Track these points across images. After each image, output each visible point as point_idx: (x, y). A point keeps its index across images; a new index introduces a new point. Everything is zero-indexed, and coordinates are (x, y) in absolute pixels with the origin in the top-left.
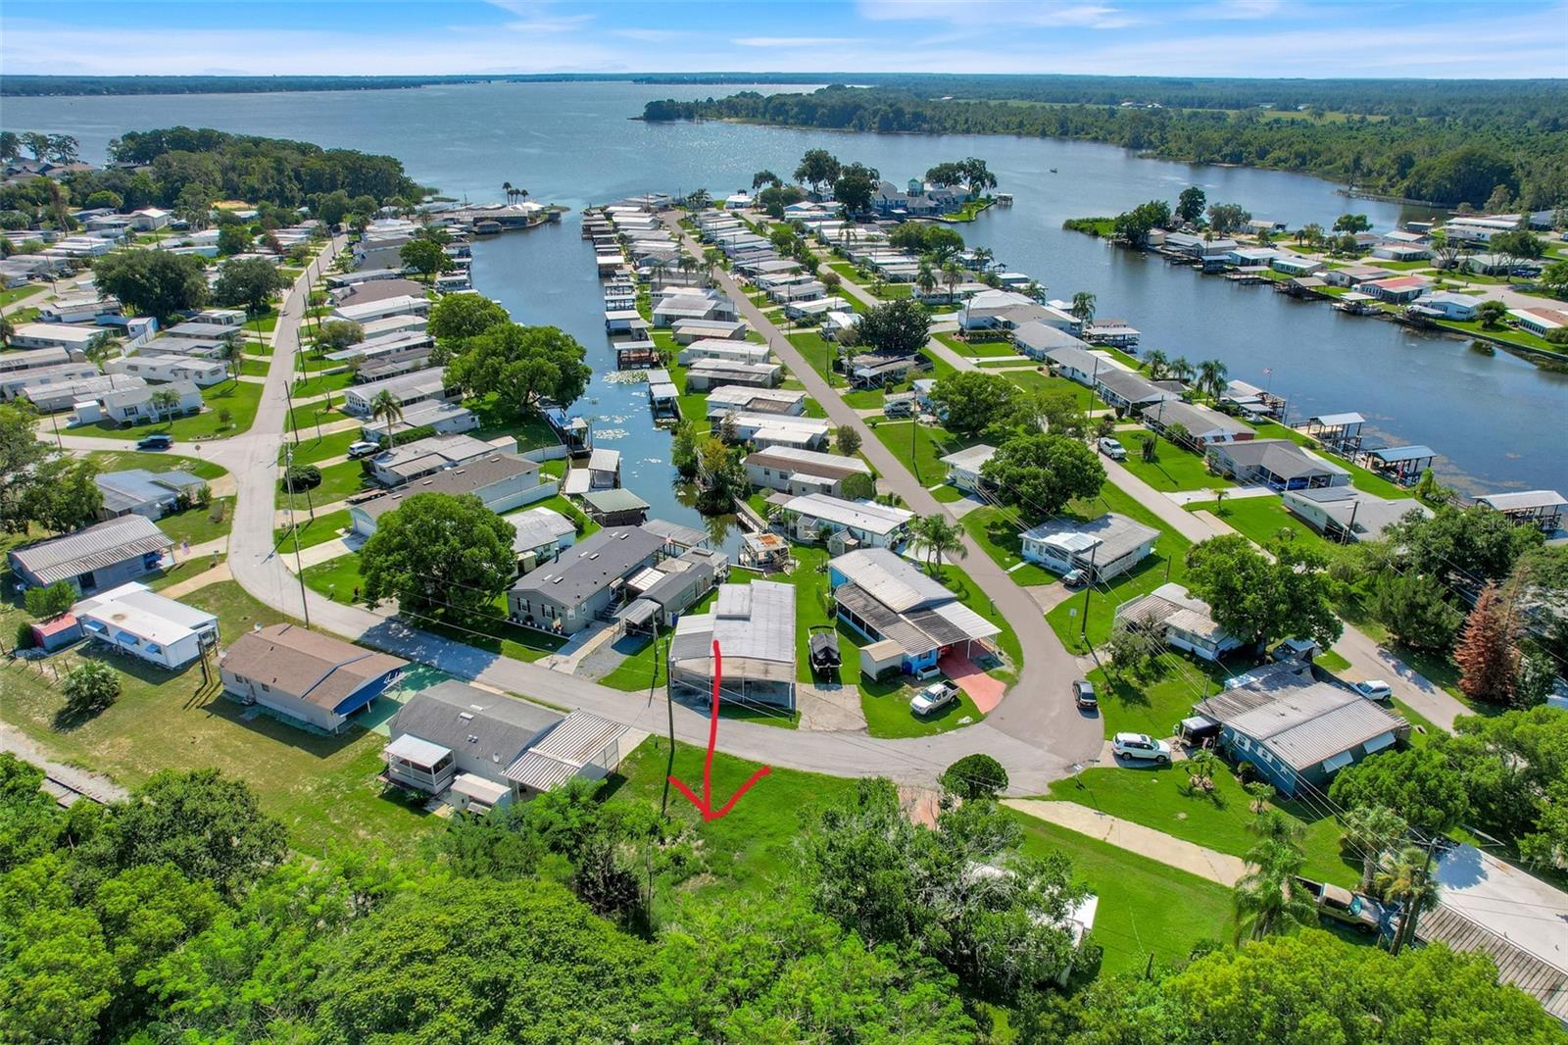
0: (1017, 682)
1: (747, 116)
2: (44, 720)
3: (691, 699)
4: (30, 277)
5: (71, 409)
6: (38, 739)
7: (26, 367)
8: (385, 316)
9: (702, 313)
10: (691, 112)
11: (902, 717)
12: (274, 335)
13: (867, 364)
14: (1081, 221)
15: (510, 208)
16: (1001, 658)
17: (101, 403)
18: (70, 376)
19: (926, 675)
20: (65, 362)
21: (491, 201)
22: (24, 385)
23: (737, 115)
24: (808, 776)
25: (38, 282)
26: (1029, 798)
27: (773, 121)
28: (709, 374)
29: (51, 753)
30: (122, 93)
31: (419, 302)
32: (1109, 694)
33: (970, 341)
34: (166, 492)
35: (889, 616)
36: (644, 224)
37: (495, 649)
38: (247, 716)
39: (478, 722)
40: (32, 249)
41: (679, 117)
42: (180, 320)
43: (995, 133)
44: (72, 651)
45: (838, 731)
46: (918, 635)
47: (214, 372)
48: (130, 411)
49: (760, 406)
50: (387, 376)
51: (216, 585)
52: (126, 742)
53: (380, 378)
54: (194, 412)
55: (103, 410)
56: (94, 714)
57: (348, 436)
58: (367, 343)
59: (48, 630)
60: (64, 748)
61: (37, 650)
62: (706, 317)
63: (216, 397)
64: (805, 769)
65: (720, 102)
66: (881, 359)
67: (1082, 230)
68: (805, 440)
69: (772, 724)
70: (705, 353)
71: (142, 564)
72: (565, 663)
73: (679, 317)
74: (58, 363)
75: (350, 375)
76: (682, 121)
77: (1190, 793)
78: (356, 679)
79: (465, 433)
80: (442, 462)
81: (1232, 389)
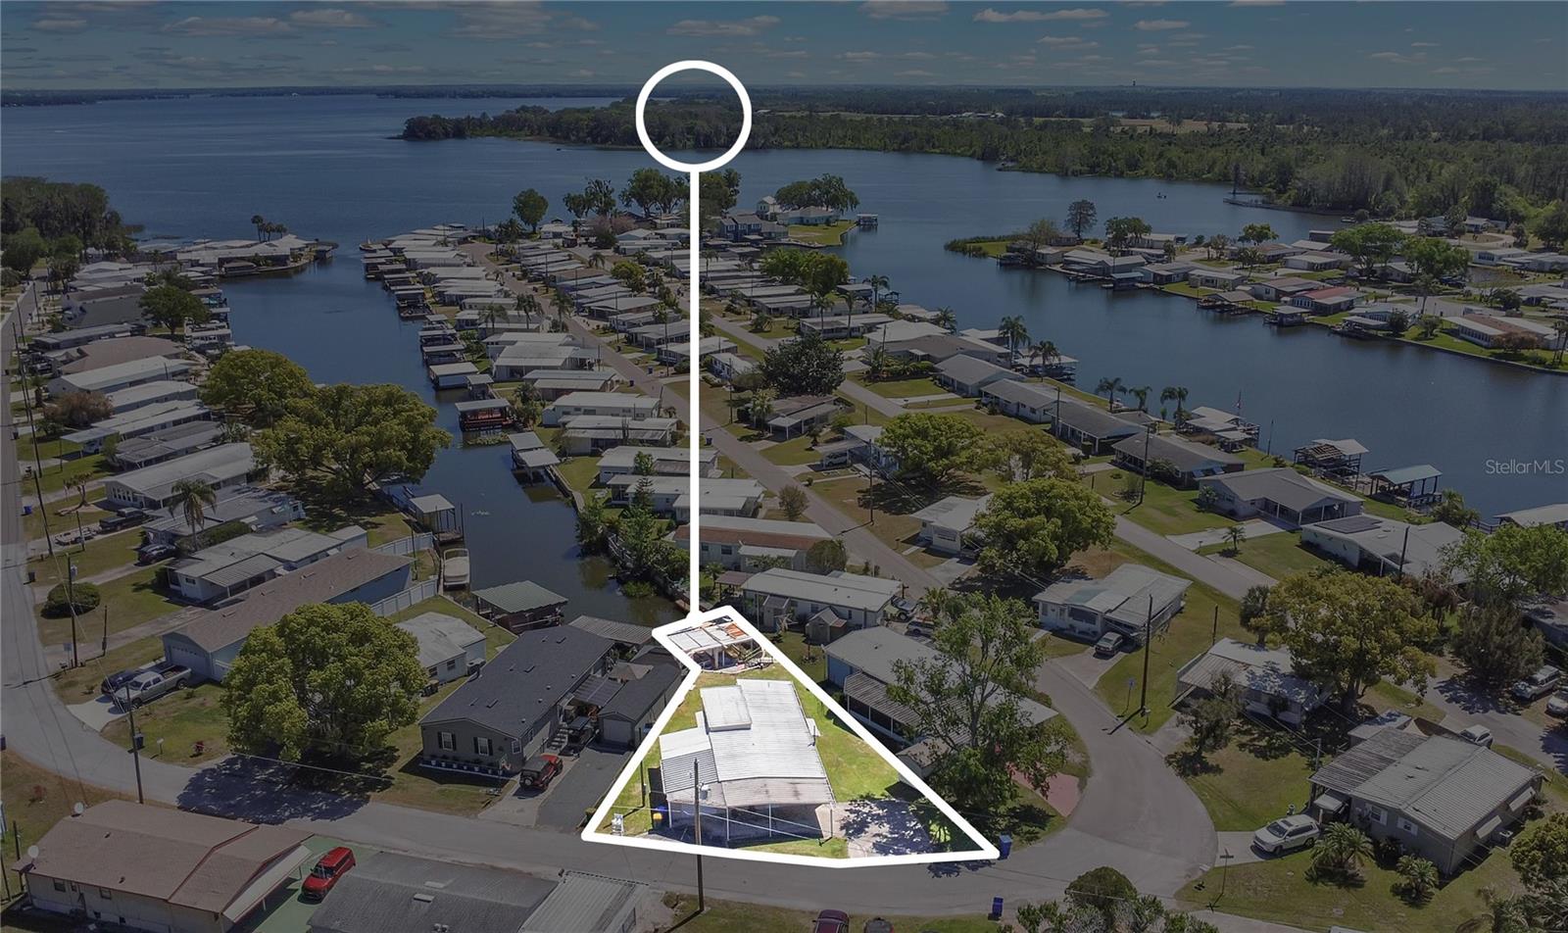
0: (1089, 774)
9: (559, 363)
14: (961, 241)
15: (263, 246)
28: (591, 434)
31: (176, 364)
39: (443, 903)
41: (446, 135)
49: (667, 468)
50: (159, 460)
53: (148, 463)
62: (562, 368)
65: (497, 118)
67: (966, 252)
68: (738, 505)
70: (578, 409)
73: (530, 369)
80: (273, 564)
81: (1199, 416)
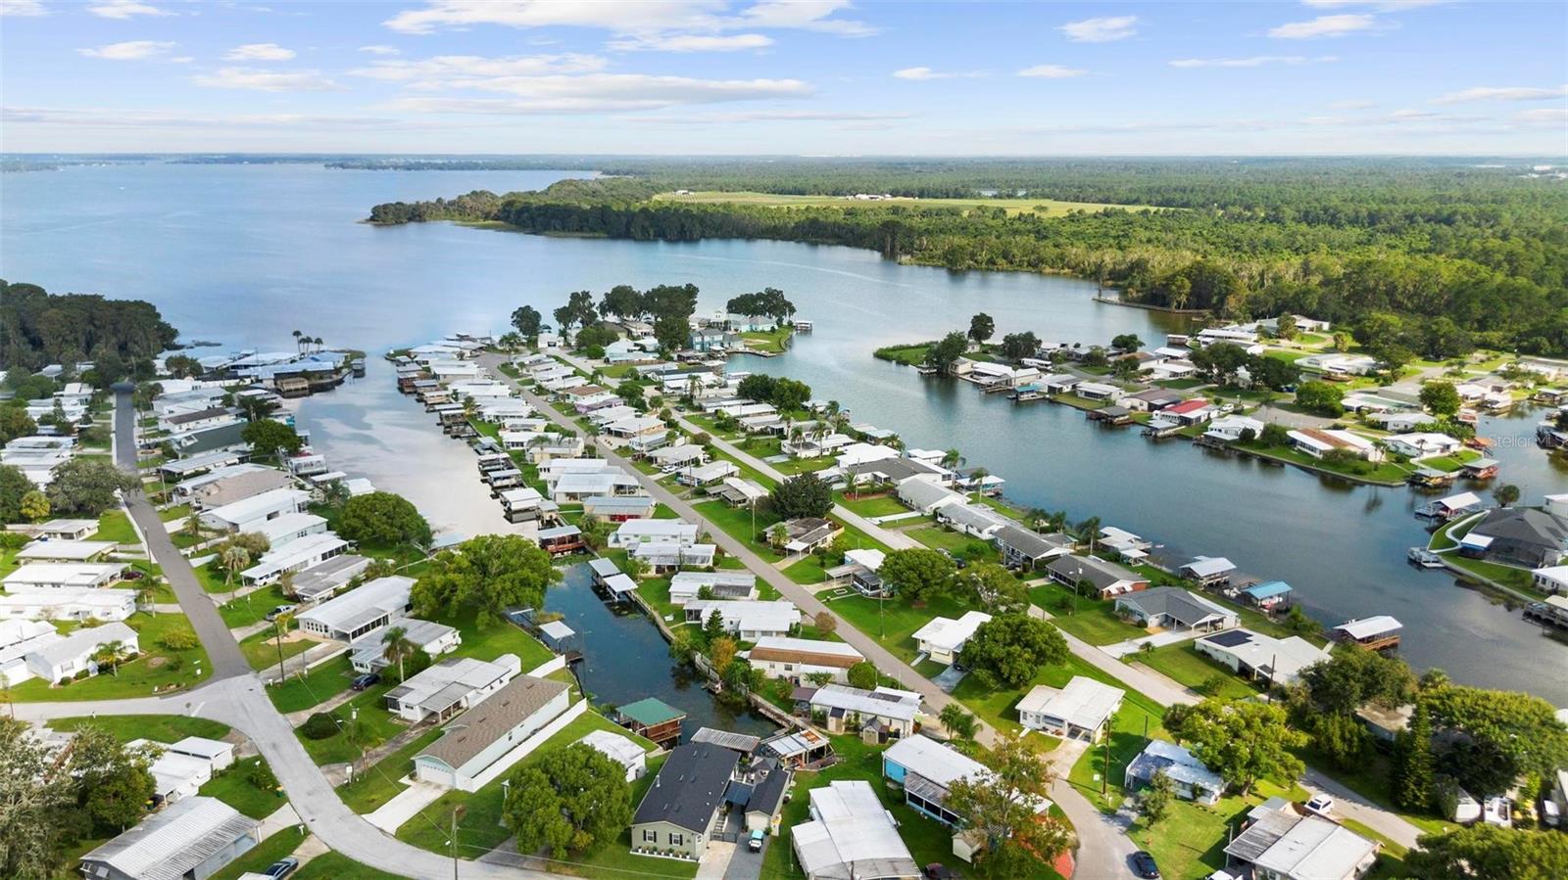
0: (1078, 846)
12: (144, 548)
14: (888, 350)
17: (25, 660)
31: (298, 496)
36: (470, 376)
42: (23, 540)
47: (126, 606)
48: (67, 666)
49: (723, 593)
55: (28, 666)
67: (892, 359)
70: (638, 536)
71: (233, 849)
80: (465, 691)
81: (1106, 536)
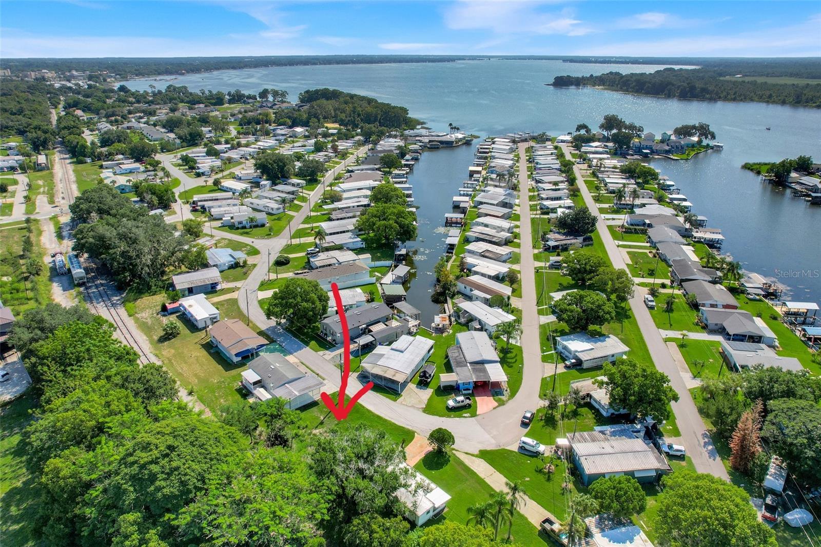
0: (504, 404)
1: (609, 85)
2: (156, 338)
3: (364, 380)
4: (241, 158)
5: (221, 219)
6: (151, 344)
7: (217, 200)
8: (359, 189)
9: (495, 202)
10: (579, 82)
11: (441, 407)
12: (312, 193)
13: (555, 239)
14: (755, 164)
15: (448, 136)
16: (505, 393)
17: (232, 218)
18: (229, 205)
19: (464, 392)
20: (231, 198)
21: (442, 132)
22: (212, 207)
23: (604, 85)
24: (386, 421)
25: (243, 160)
26: (467, 453)
27: (621, 89)
28: (476, 235)
29: (152, 350)
30: (325, 64)
31: (375, 184)
32: (541, 420)
33: (625, 232)
34: (232, 259)
35: (462, 363)
36: (504, 150)
37: (307, 344)
38: (212, 351)
39: (275, 371)
40: (247, 145)
41: (572, 84)
42: (280, 183)
43: (752, 100)
44: (174, 315)
45: (413, 406)
46: (469, 374)
47: (278, 209)
48: (240, 223)
49: (487, 254)
50: (341, 219)
51: (230, 299)
52: (173, 351)
53: (338, 219)
54: (263, 225)
55: (232, 221)
56: (170, 339)
57: (310, 245)
58: (343, 202)
59: (170, 307)
60: (156, 349)
61: (166, 313)
62: (497, 205)
63: (275, 220)
64: (387, 418)
65: (596, 77)
66: (563, 237)
67: (752, 170)
68: (493, 274)
69: (387, 397)
71: (210, 286)
72: (329, 355)
73: (484, 203)
74: (228, 199)
75: (327, 216)
76: (573, 87)
77: (540, 471)
78: (246, 345)
79: (352, 250)
80: (335, 261)
81: (749, 278)
